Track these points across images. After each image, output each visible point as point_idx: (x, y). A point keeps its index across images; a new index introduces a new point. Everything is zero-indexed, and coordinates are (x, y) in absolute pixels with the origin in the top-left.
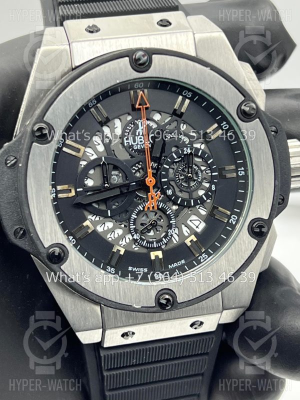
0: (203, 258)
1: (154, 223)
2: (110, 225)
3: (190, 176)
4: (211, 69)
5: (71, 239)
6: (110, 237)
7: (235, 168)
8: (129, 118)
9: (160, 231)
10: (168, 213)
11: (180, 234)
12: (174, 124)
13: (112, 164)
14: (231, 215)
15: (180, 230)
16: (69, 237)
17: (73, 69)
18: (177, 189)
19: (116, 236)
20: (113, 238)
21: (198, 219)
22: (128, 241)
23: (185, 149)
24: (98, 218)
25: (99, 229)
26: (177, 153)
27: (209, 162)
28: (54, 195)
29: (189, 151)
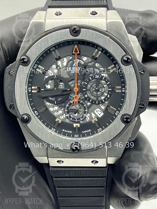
0: (99, 130)
1: (77, 110)
2: (56, 108)
3: (97, 89)
4: (110, 38)
5: (35, 113)
6: (56, 114)
7: (121, 88)
8: (71, 58)
9: (80, 114)
10: (84, 106)
11: (91, 117)
12: (93, 63)
13: (60, 79)
14: (116, 111)
15: (91, 115)
16: (35, 111)
17: (45, 32)
19: (59, 114)
20: (57, 115)
21: (100, 110)
22: (64, 117)
23: (96, 76)
24: (51, 104)
25: (51, 109)
26: (92, 77)
27: (108, 83)
28: (30, 91)
29: (98, 77)
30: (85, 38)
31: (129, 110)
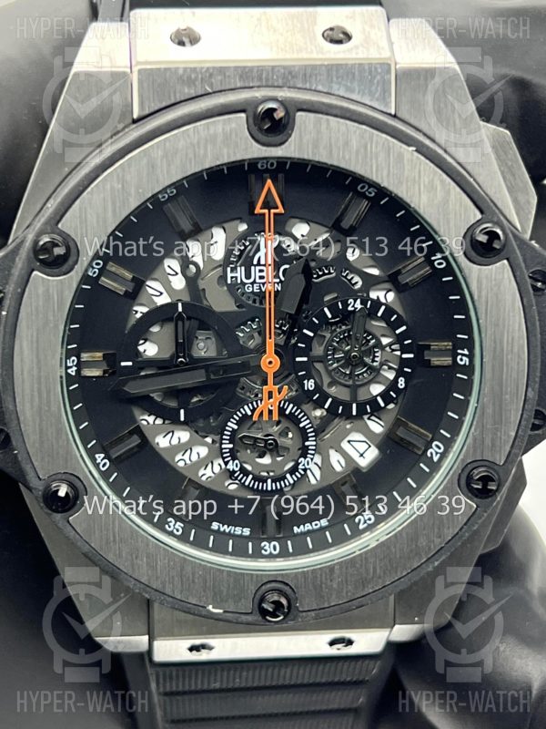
0: (365, 522)
1: (271, 444)
2: (183, 435)
3: (355, 357)
4: (418, 151)
5: (99, 461)
6: (181, 460)
7: (450, 347)
8: (243, 227)
9: (283, 456)
10: (301, 425)
11: (326, 466)
13: (196, 319)
14: (432, 441)
15: (326, 459)
16: (97, 456)
17: (134, 122)
18: (326, 380)
19: (195, 458)
21: (364, 439)
22: (217, 469)
23: (351, 300)
24: (159, 421)
25: (162, 442)
26: (333, 307)
27: (398, 332)
28: (72, 371)
29: (358, 305)
30: (314, 154)
31: (493, 445)
